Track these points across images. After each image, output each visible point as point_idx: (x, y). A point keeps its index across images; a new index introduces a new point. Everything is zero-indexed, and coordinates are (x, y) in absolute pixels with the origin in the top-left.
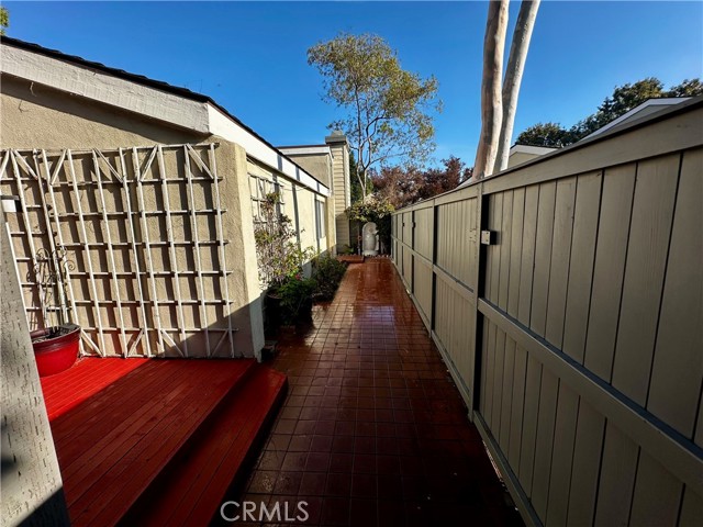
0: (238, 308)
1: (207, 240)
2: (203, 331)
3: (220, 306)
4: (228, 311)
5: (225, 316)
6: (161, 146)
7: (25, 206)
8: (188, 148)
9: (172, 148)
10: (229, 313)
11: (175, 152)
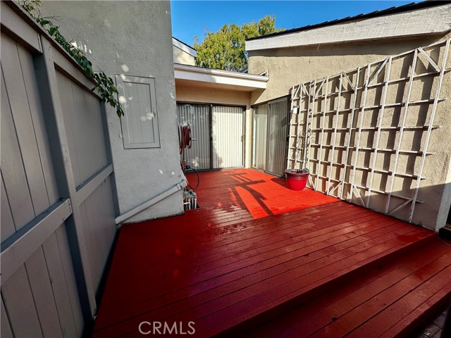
3: (409, 180)
4: (417, 185)
5: (411, 188)
6: (392, 57)
7: (300, 111)
8: (419, 52)
9: (401, 57)
10: (418, 187)
11: (403, 58)
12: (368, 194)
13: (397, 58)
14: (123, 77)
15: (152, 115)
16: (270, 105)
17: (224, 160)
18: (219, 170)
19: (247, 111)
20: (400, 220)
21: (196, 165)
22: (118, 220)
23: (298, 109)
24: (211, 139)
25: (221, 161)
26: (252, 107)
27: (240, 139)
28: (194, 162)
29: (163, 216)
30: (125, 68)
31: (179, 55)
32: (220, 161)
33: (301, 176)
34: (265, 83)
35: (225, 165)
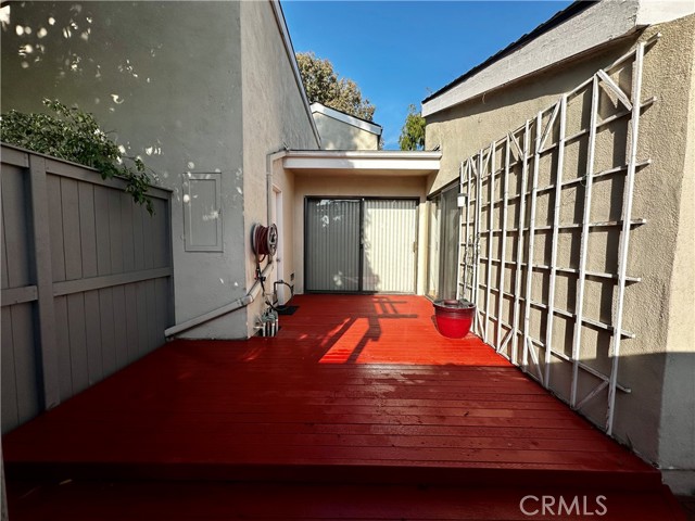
0: (638, 351)
1: (605, 220)
2: (571, 363)
3: (605, 335)
4: (616, 348)
5: (610, 355)
6: (565, 95)
7: (469, 201)
8: (600, 80)
9: (579, 92)
10: (617, 354)
11: (582, 94)
12: (549, 359)
13: (574, 95)
14: (190, 175)
15: (216, 214)
16: (444, 193)
17: (382, 279)
18: (371, 293)
19: (421, 204)
20: (595, 426)
21: (339, 283)
22: (168, 332)
23: (467, 198)
24: (361, 247)
25: (378, 280)
26: (429, 199)
27: (411, 249)
28: (335, 279)
29: (222, 338)
30: (192, 165)
31: (356, 135)
32: (376, 280)
33: (457, 311)
34: (438, 162)
35: (383, 287)
